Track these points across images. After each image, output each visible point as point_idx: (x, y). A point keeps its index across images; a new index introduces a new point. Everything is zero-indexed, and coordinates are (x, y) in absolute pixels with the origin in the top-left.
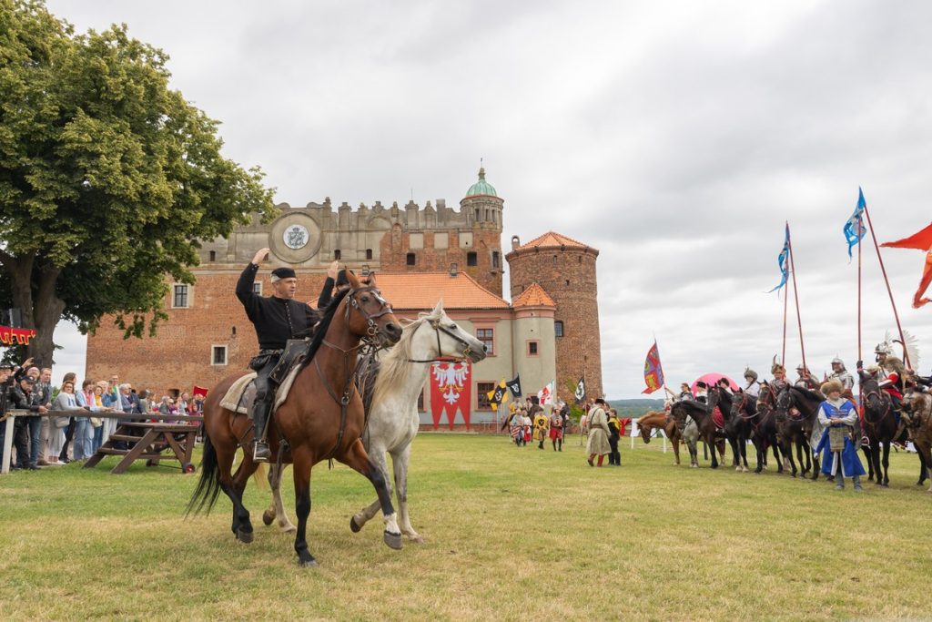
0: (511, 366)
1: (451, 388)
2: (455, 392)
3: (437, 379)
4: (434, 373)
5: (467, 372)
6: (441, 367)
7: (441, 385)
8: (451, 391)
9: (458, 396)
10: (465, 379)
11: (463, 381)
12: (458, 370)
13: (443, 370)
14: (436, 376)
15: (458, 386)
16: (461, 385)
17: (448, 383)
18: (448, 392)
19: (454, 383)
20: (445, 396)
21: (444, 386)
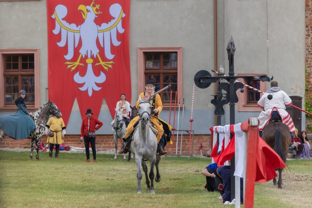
0: (212, 17)
1: (90, 61)
2: (97, 71)
3: (61, 44)
4: (56, 32)
5: (122, 31)
6: (69, 19)
7: (69, 56)
8: (90, 68)
9: (102, 78)
10: (117, 43)
11: (113, 49)
12: (104, 26)
13: (73, 26)
14: (58, 37)
15: (104, 59)
16: (109, 55)
17: (82, 52)
18: (83, 71)
19: (96, 52)
20: (77, 78)
21: (74, 59)
